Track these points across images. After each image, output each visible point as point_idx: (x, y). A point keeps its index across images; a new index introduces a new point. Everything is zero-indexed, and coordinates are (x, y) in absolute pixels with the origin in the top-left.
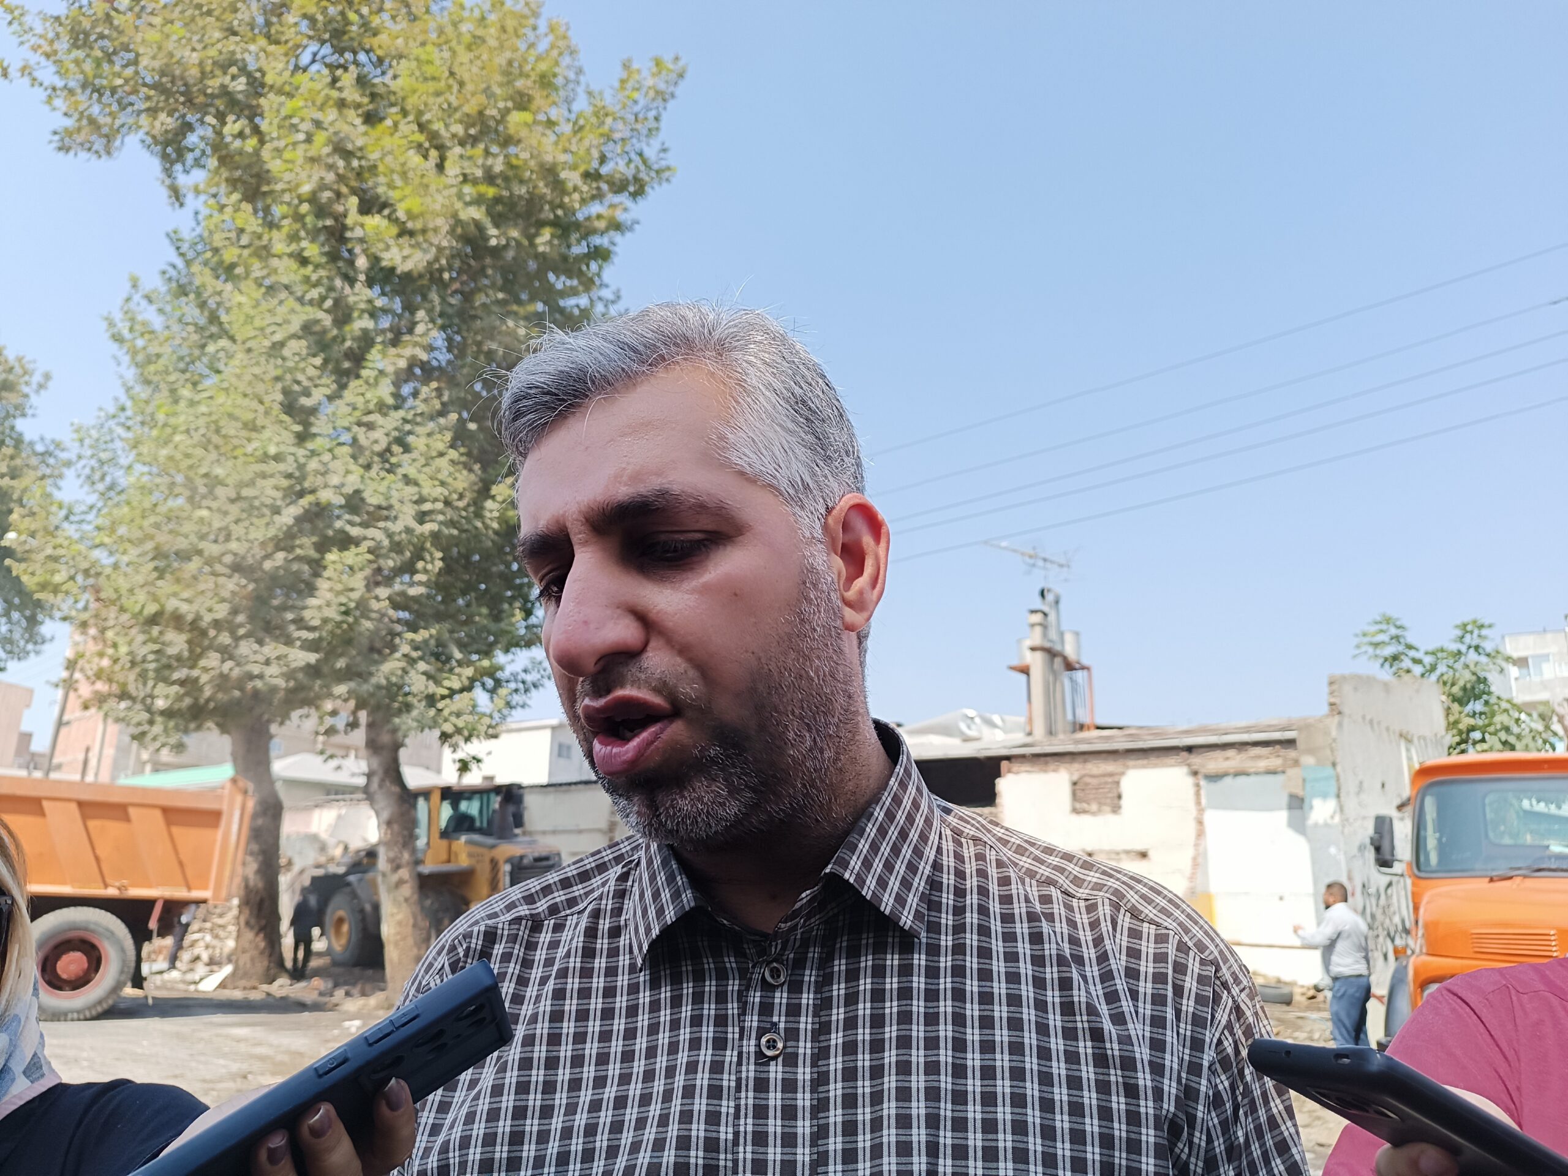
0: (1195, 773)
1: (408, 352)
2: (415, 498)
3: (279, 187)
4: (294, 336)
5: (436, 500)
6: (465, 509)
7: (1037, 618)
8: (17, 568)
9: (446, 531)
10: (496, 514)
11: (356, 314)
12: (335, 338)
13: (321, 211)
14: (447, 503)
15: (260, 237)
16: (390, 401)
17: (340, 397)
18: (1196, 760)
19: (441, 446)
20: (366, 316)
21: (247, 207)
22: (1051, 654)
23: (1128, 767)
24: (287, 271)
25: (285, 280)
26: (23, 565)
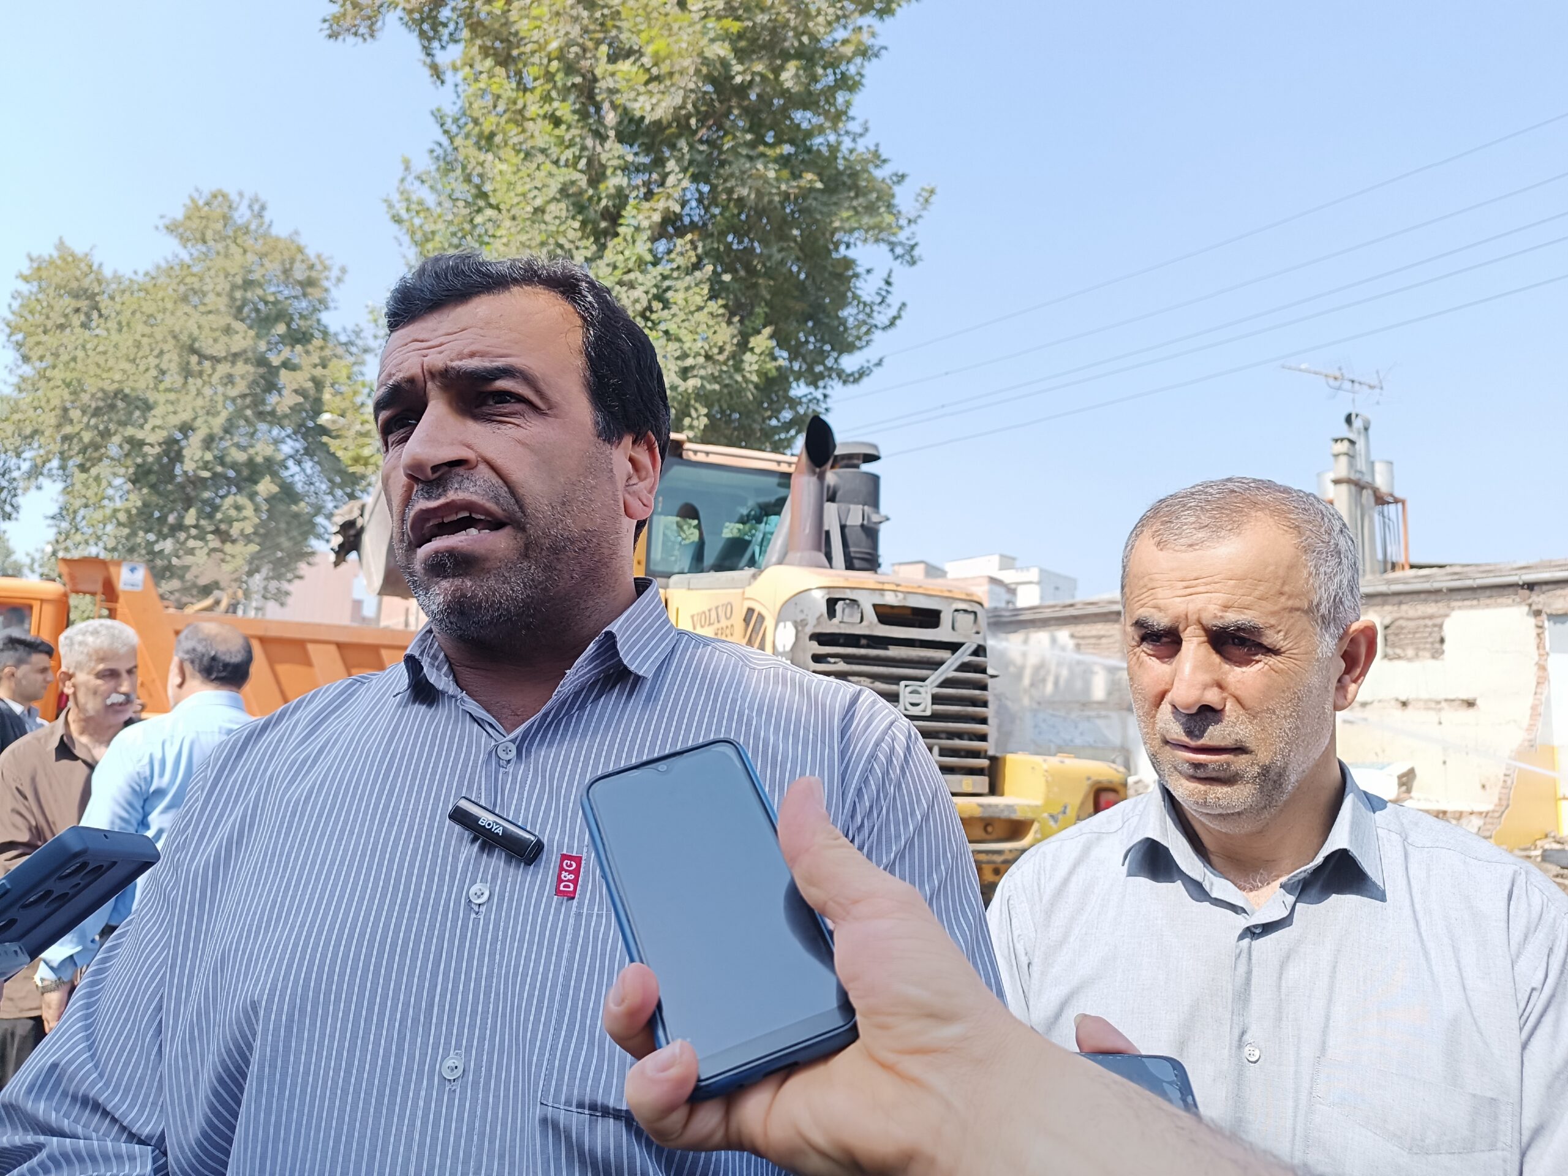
0: (1537, 613)
1: (661, 205)
2: (678, 353)
3: (529, 48)
4: (554, 199)
5: (698, 354)
6: (725, 363)
7: (1344, 447)
8: (334, 445)
9: (708, 387)
10: (755, 367)
11: (609, 172)
12: (590, 199)
13: (570, 69)
14: (708, 357)
15: (515, 103)
16: (649, 258)
17: (601, 257)
18: (1539, 599)
19: (699, 300)
20: (619, 172)
21: (500, 71)
22: (1358, 485)
23: (1453, 609)
24: (541, 134)
25: (540, 142)
26: (337, 442)
